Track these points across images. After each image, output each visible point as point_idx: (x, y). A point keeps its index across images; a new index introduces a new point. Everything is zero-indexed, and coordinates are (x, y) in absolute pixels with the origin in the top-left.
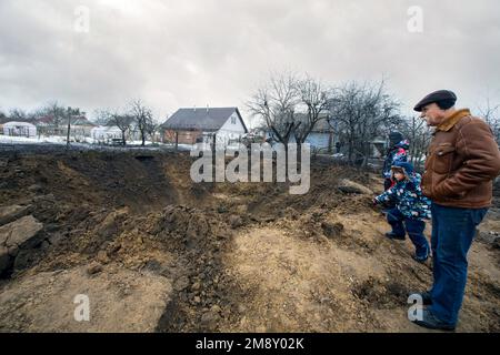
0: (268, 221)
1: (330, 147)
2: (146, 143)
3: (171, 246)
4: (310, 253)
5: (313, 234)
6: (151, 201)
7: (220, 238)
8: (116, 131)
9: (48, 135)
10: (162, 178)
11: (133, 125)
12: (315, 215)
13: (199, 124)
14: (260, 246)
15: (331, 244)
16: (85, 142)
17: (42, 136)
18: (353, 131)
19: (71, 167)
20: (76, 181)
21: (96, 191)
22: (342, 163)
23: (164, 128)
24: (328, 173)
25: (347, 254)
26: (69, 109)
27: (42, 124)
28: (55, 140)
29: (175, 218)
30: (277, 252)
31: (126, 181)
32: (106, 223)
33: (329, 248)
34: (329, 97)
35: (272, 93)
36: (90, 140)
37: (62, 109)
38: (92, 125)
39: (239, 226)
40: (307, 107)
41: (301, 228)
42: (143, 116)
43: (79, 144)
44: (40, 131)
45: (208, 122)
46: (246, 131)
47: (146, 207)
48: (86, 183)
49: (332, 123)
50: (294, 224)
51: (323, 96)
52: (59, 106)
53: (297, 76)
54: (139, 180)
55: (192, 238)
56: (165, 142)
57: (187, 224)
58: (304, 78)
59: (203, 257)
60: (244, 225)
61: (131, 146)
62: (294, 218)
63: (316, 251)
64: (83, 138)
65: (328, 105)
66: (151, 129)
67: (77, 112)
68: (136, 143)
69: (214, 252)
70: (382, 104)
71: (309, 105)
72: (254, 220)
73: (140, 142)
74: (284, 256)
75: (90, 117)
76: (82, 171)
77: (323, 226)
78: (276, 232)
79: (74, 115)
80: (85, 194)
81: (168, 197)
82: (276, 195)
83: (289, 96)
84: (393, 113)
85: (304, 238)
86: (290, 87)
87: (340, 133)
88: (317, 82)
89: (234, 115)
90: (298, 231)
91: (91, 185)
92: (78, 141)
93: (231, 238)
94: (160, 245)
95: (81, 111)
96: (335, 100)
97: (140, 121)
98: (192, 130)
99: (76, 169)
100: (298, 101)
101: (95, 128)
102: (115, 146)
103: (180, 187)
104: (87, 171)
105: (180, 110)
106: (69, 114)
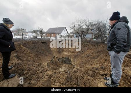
6: (46, 55)
8: (34, 34)
9: (17, 36)
11: (38, 32)
13: (56, 32)
16: (26, 37)
17: (15, 36)
19: (24, 47)
20: (26, 51)
21: (32, 53)
23: (46, 33)
34: (93, 24)
35: (76, 23)
38: (28, 33)
40: (86, 26)
42: (41, 30)
45: (58, 31)
46: (68, 33)
48: (29, 51)
51: (91, 23)
52: (19, 28)
56: (47, 37)
61: (39, 38)
64: (26, 36)
65: (92, 26)
66: (43, 33)
67: (24, 29)
68: (39, 37)
73: (41, 37)
75: (27, 31)
76: (27, 48)
79: (23, 30)
81: (51, 54)
83: (81, 23)
86: (81, 21)
88: (89, 19)
89: (65, 29)
92: (24, 37)
98: (54, 33)
99: (25, 47)
100: (84, 25)
101: (29, 34)
102: (34, 38)
103: (54, 51)
104: (29, 47)
105: (50, 28)
106: (22, 30)
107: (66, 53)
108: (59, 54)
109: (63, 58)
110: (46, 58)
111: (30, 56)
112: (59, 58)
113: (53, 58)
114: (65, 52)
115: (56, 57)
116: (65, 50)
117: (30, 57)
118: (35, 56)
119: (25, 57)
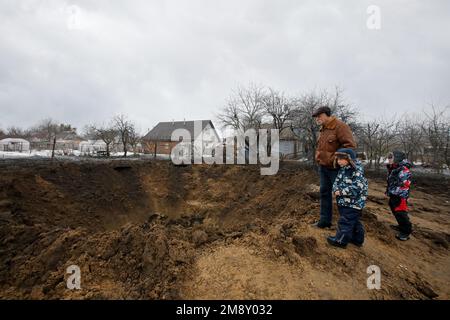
0: (235, 237)
1: (295, 153)
2: (128, 154)
3: (124, 274)
4: (282, 278)
5: (284, 252)
6: (126, 211)
7: (179, 263)
8: (101, 144)
9: (40, 149)
10: (138, 187)
11: (117, 139)
12: (285, 227)
14: (224, 271)
15: (305, 263)
17: (34, 151)
18: (315, 137)
19: (48, 180)
20: (52, 194)
21: (72, 203)
22: (308, 168)
23: (145, 140)
24: (295, 178)
25: (323, 276)
26: (62, 125)
27: (37, 140)
28: (46, 153)
29: (132, 238)
30: (243, 278)
31: (103, 192)
32: (52, 248)
33: (302, 270)
34: (292, 108)
35: (241, 107)
36: (77, 153)
37: (56, 126)
38: (81, 139)
39: (203, 243)
40: (272, 118)
41: (270, 246)
42: (126, 130)
43: (66, 157)
44: (33, 146)
47: (121, 216)
48: (62, 196)
49: (296, 131)
50: (263, 239)
51: (286, 108)
52: (53, 123)
53: (262, 91)
54: (117, 189)
55: (148, 263)
56: (146, 152)
57: (143, 244)
58: (268, 93)
59: (157, 288)
60: (209, 242)
61: (116, 157)
62: (263, 231)
63: (287, 275)
64: (71, 151)
65: (291, 115)
66: (134, 141)
67: (69, 128)
68: (119, 154)
69: (170, 281)
70: (339, 114)
71: (274, 116)
72: (220, 234)
73: (123, 154)
74: (251, 283)
75: (80, 132)
76: (60, 184)
77: (295, 241)
78: (243, 250)
79: (66, 131)
80: (59, 207)
81: (143, 206)
82: (247, 201)
83: (257, 108)
84: (350, 120)
85: (274, 257)
86: (256, 101)
87: (303, 140)
88: (280, 95)
89: (209, 126)
90: (267, 249)
91: (67, 197)
92: (66, 154)
93: (192, 261)
94: (112, 273)
95: (72, 127)
96: (297, 111)
97: (123, 134)
99: (53, 181)
100: (265, 113)
101: (84, 142)
102: (99, 157)
103: (156, 196)
104: (65, 183)
105: (160, 124)
106: (62, 130)
107: (195, 203)
108: (172, 205)
109: (184, 220)
110: (124, 219)
111: (64, 210)
112: (171, 221)
113: (150, 221)
114: (194, 198)
115: (162, 218)
116: (194, 193)
117: (62, 213)
118: (82, 210)
119: (41, 214)
